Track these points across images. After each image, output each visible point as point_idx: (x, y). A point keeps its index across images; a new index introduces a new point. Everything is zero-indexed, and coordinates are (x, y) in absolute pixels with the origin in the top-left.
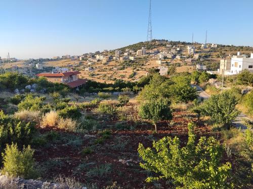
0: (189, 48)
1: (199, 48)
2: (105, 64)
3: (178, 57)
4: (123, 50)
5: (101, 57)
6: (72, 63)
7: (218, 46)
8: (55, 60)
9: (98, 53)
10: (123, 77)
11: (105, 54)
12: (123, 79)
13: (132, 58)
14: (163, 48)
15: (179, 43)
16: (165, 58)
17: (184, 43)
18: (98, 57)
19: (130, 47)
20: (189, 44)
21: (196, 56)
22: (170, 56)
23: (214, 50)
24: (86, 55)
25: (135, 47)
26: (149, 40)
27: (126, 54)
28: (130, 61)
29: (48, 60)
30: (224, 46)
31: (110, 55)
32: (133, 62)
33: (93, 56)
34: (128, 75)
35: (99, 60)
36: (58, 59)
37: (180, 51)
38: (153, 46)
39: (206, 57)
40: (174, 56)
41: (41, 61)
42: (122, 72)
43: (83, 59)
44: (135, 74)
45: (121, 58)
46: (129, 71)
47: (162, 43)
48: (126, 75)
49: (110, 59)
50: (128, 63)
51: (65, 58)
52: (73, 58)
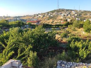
0: (73, 12)
1: (77, 12)
2: (42, 18)
3: (69, 15)
4: (48, 13)
5: (41, 16)
6: (30, 18)
7: (84, 11)
8: (24, 17)
9: (39, 14)
10: (49, 23)
11: (42, 14)
12: (49, 24)
13: (52, 16)
14: (63, 12)
15: (69, 10)
16: (64, 15)
17: (71, 10)
18: (39, 15)
19: (51, 12)
20: (73, 10)
21: (76, 15)
22: (66, 15)
23: (82, 12)
24: (35, 15)
25: (53, 12)
26: (58, 9)
27: (49, 14)
28: (51, 17)
29: (21, 17)
30: (86, 11)
31: (44, 15)
32: (52, 17)
33: (38, 15)
34: (51, 22)
35: (40, 17)
36: (25, 16)
37: (70, 13)
38: (59, 11)
39: (80, 15)
40: (68, 15)
41: (19, 17)
42: (48, 21)
43: (34, 16)
44: (53, 22)
45: (48, 16)
46: (51, 21)
47: (63, 10)
48: (50, 22)
49: (44, 16)
50: (51, 18)
51: (27, 16)
52: (30, 16)
